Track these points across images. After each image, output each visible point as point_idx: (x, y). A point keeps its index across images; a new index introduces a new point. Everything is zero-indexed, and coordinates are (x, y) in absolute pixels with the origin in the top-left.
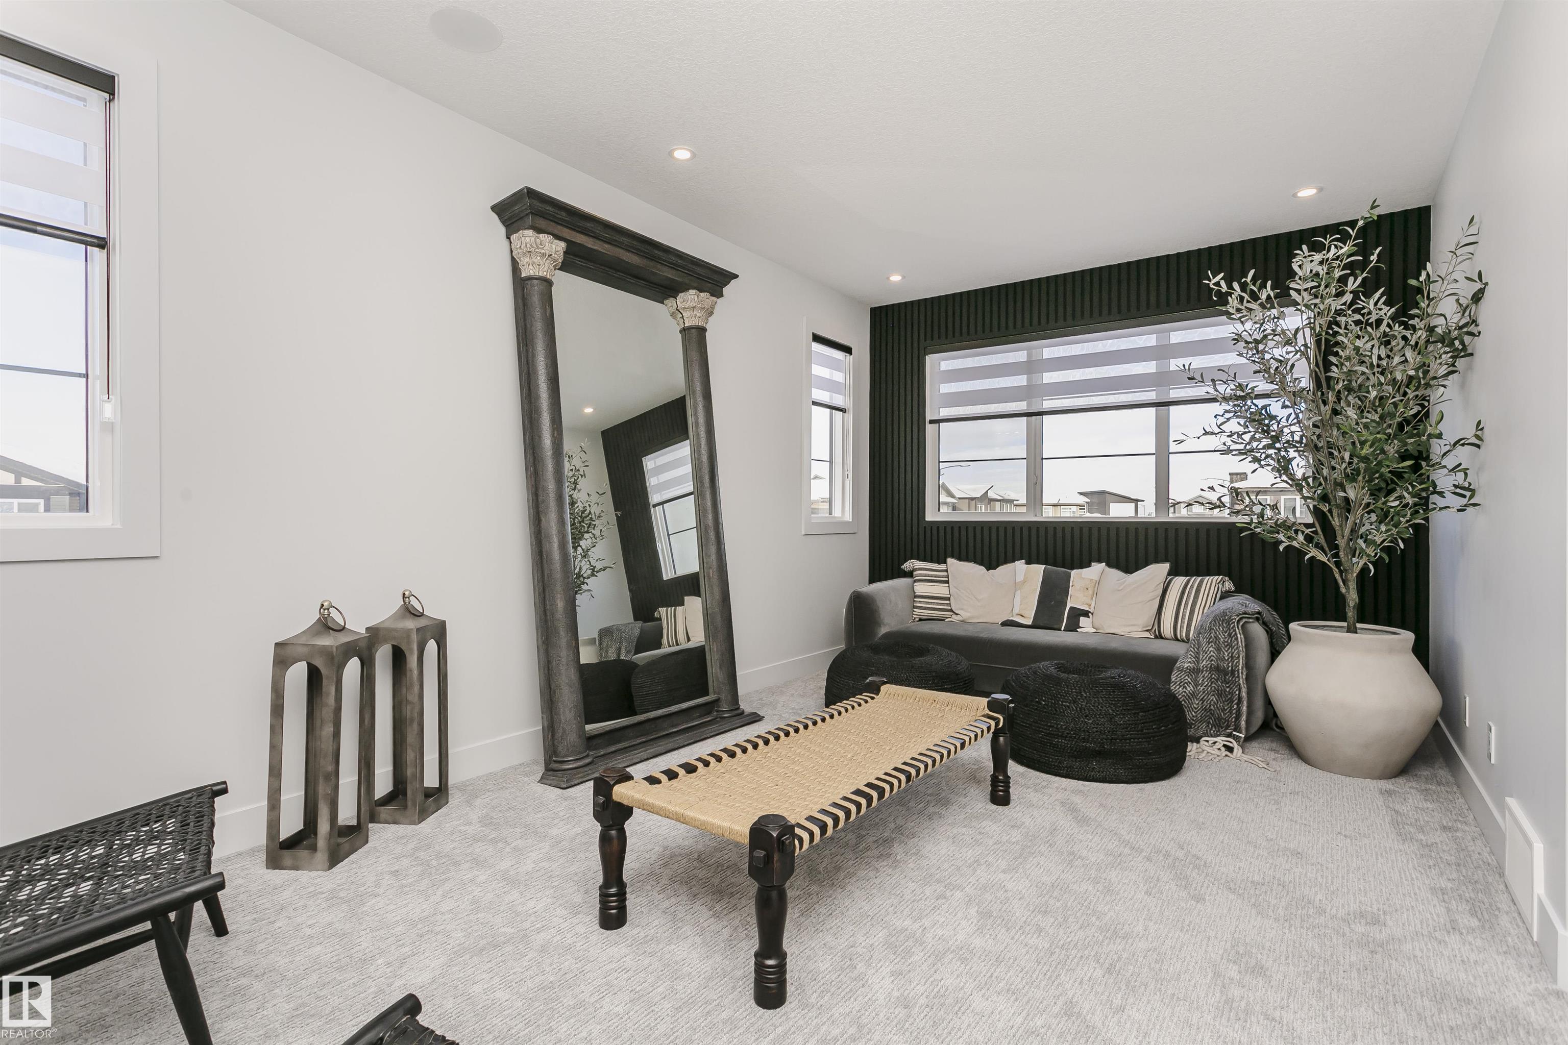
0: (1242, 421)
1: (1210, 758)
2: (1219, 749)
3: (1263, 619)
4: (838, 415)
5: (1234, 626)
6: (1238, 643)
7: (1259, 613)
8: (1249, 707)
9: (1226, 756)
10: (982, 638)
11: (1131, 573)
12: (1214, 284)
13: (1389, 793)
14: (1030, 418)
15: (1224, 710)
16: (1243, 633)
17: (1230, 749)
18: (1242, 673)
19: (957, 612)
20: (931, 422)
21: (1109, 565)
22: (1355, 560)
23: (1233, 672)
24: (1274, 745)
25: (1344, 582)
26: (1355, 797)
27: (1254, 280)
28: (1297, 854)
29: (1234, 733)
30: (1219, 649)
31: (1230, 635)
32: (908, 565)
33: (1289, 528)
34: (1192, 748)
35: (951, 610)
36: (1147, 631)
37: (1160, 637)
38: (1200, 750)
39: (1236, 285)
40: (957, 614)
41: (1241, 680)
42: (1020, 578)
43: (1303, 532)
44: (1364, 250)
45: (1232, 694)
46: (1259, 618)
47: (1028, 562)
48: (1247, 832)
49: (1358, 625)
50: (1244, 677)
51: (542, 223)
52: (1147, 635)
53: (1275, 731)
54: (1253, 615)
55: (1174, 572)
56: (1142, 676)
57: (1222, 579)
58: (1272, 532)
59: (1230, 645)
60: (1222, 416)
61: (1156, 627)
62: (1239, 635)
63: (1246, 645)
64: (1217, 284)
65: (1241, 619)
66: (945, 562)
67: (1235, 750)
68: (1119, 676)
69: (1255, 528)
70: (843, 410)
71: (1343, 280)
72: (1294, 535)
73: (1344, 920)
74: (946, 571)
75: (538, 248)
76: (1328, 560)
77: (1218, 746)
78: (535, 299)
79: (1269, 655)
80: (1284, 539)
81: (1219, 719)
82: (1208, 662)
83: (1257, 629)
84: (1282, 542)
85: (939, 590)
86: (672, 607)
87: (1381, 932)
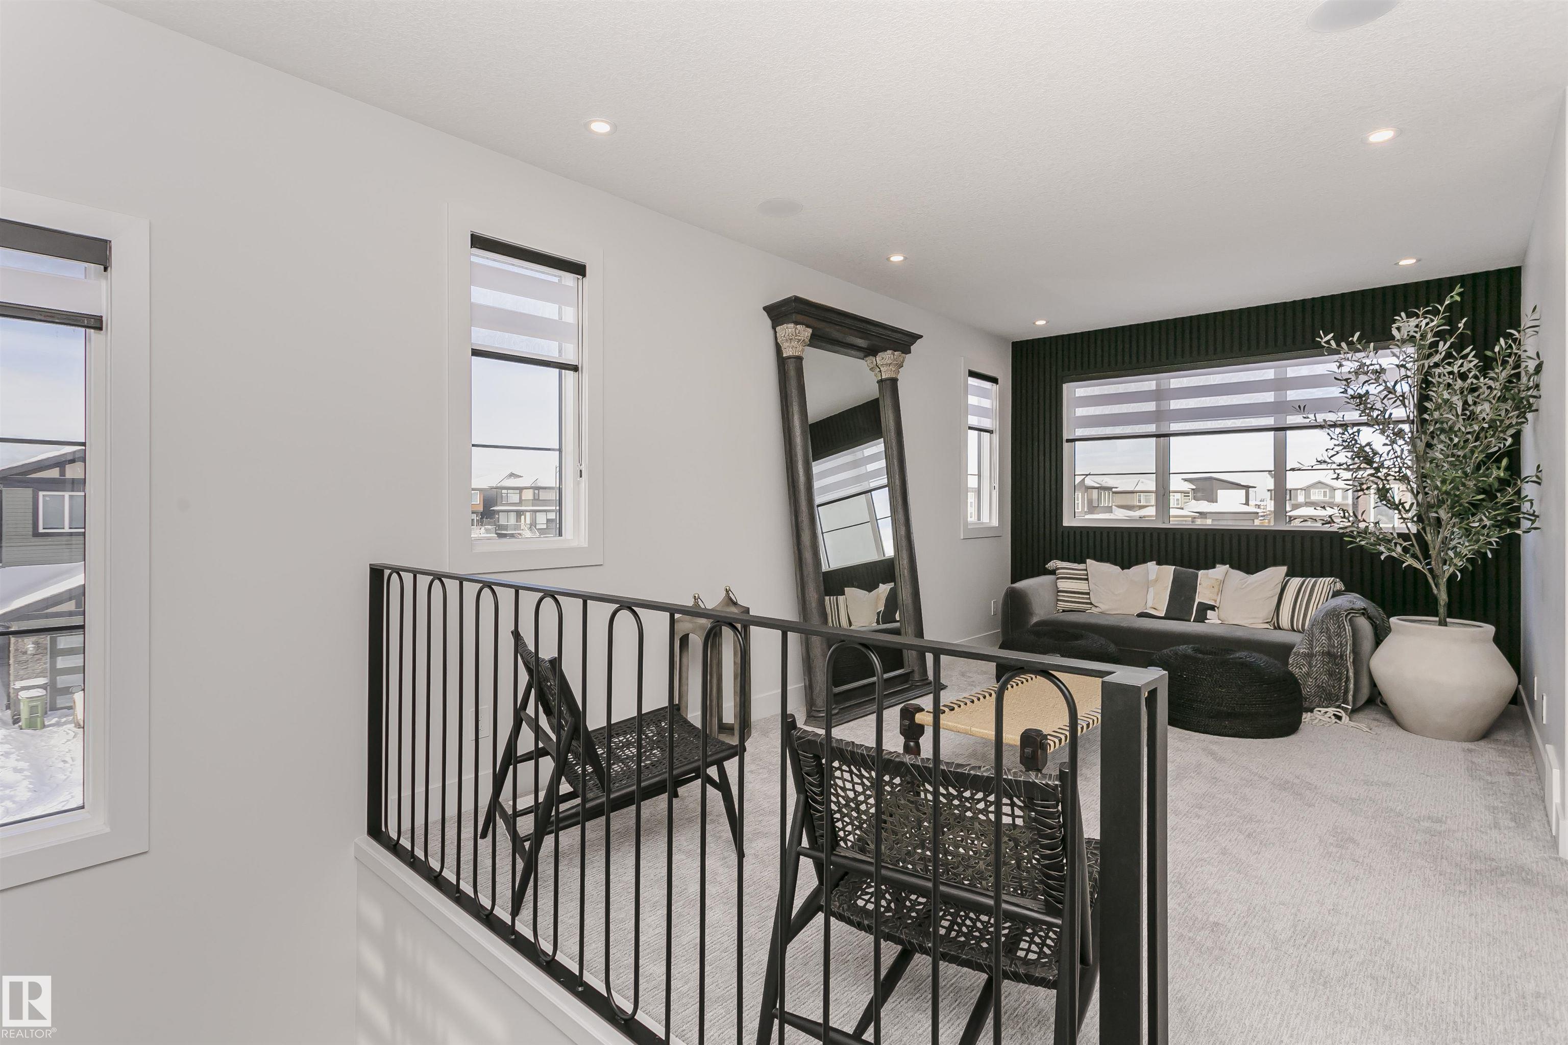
0: (1349, 455)
1: (1322, 724)
2: (1330, 717)
3: (1368, 614)
4: (986, 435)
5: (1343, 619)
6: (1346, 633)
7: (1364, 609)
8: (1355, 684)
9: (1336, 722)
10: (1122, 627)
11: (1252, 574)
12: (1325, 342)
13: (1470, 751)
14: (1158, 439)
15: (1334, 687)
16: (1351, 625)
17: (1339, 718)
18: (1350, 657)
19: (1096, 605)
20: (1068, 441)
21: (1232, 567)
22: (1445, 567)
23: (1341, 656)
24: (1378, 716)
25: (1436, 585)
26: (1441, 752)
27: (1360, 340)
28: (1387, 784)
29: (1342, 705)
30: (1329, 638)
31: (1339, 626)
32: (1052, 565)
33: (1390, 541)
34: (1306, 717)
35: (1091, 604)
36: (1267, 623)
37: (1278, 627)
38: (1313, 718)
39: (1343, 345)
40: (1096, 607)
41: (1349, 663)
42: (1152, 576)
43: (1401, 545)
44: (1451, 321)
45: (1341, 674)
46: (1364, 612)
47: (1159, 563)
48: (1349, 771)
49: (1448, 620)
50: (1351, 661)
51: (800, 317)
52: (1267, 626)
53: (1380, 706)
54: (1359, 610)
55: (1291, 574)
56: (1265, 658)
57: (1334, 580)
58: (1375, 545)
59: (1339, 635)
60: (1332, 449)
61: (1275, 619)
62: (1347, 627)
63: (1353, 635)
64: (1328, 342)
65: (1349, 613)
66: (1085, 562)
67: (1343, 719)
68: (1246, 656)
69: (1360, 541)
70: (991, 432)
71: (1434, 345)
72: (1393, 547)
73: (1415, 820)
74: (1086, 570)
75: (796, 336)
76: (1423, 568)
77: (1328, 715)
78: (792, 373)
79: (1374, 643)
80: (1384, 550)
81: (1330, 694)
82: (1321, 648)
83: (1363, 623)
84: (1382, 553)
85: (1081, 586)
86: (834, 596)
87: (1441, 826)
